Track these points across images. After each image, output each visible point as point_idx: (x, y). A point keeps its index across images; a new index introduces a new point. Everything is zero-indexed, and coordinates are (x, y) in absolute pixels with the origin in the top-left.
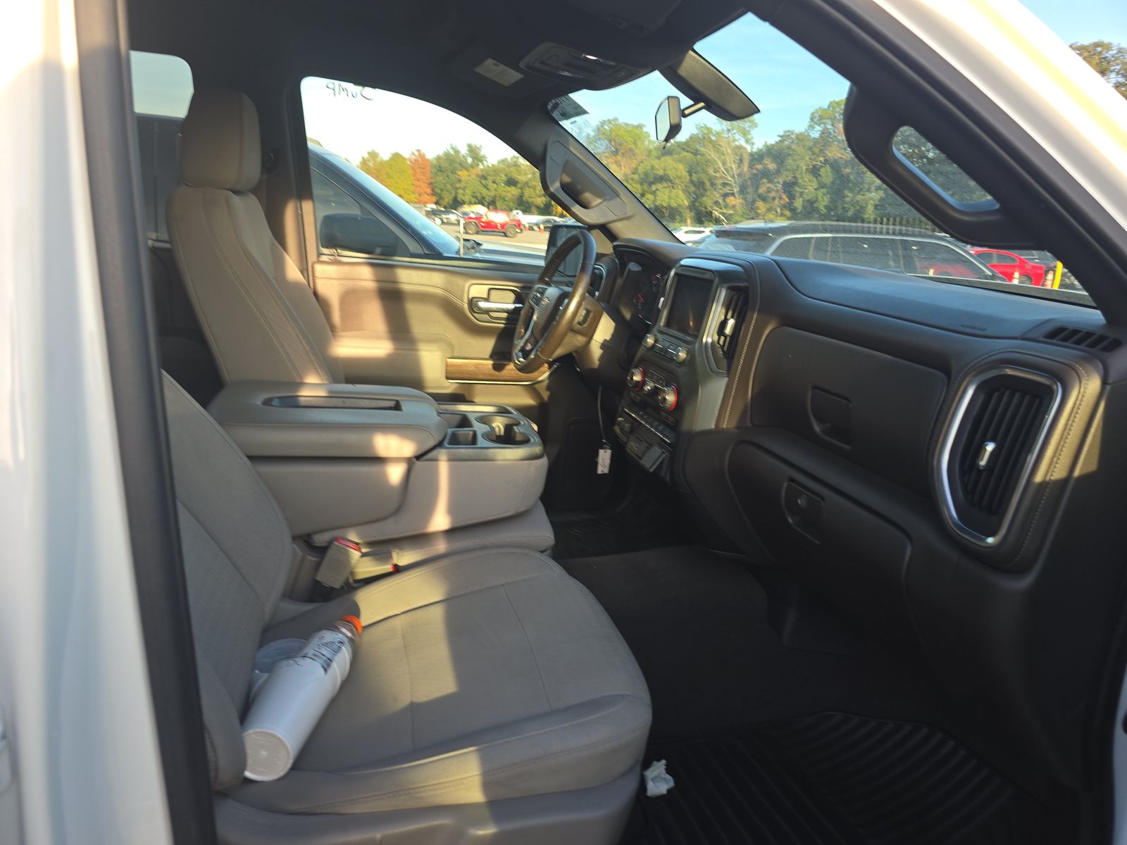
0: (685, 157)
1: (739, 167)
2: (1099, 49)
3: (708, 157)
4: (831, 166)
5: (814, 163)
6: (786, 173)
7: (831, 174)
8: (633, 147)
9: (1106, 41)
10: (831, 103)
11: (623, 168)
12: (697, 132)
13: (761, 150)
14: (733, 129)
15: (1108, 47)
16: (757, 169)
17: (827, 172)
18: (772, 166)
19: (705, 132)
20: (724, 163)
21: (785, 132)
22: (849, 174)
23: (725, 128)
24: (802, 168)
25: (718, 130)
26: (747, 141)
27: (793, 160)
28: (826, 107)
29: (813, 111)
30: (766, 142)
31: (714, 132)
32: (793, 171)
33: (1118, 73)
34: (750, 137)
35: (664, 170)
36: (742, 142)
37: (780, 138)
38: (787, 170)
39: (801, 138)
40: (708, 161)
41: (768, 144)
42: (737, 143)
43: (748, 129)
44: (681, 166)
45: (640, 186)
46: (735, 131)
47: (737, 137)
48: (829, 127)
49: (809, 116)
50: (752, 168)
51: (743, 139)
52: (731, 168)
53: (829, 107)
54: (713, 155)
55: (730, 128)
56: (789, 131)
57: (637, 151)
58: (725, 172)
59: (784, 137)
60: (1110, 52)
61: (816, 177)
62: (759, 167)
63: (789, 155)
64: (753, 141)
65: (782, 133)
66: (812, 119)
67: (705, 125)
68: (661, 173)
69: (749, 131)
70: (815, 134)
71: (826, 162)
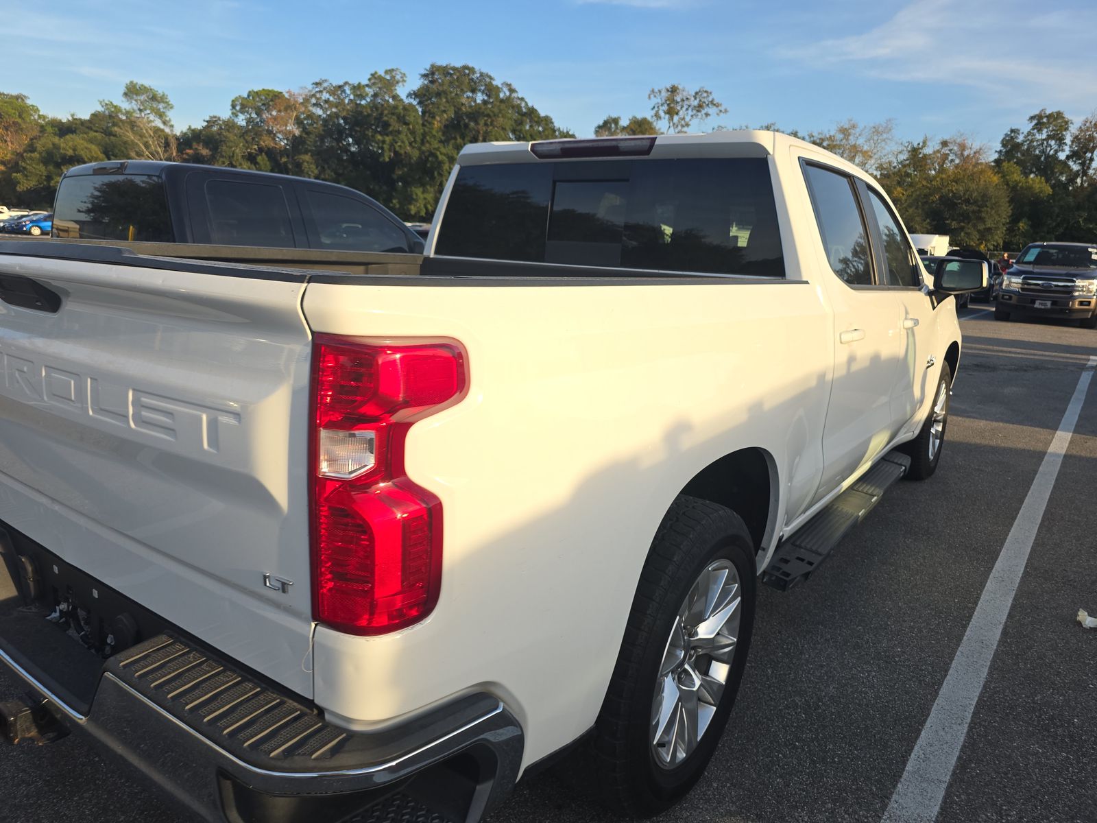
0: (95, 137)
1: (166, 151)
2: (467, 71)
3: (125, 139)
4: (266, 153)
5: (249, 150)
6: (221, 159)
7: (268, 163)
8: (20, 121)
9: (470, 65)
10: (250, 92)
11: (9, 144)
12: (103, 110)
13: (186, 134)
14: (145, 110)
15: (472, 70)
16: (187, 154)
17: (263, 160)
18: (205, 152)
19: (113, 110)
20: (147, 145)
21: (211, 117)
22: (285, 163)
23: (136, 108)
24: (237, 155)
25: (128, 109)
26: (164, 123)
27: (227, 146)
28: (246, 96)
29: (234, 99)
30: (190, 127)
31: (124, 111)
32: (230, 157)
33: (483, 92)
34: (167, 119)
35: (74, 150)
36: (158, 123)
37: (206, 124)
38: (222, 156)
39: (230, 125)
40: (125, 143)
41: (193, 127)
42: (153, 124)
43: (162, 110)
44: (93, 147)
45: (44, 168)
46: (148, 111)
47: (152, 117)
48: (254, 115)
49: (230, 103)
50: (182, 154)
51: (160, 120)
52: (158, 153)
53: (249, 96)
54: (131, 136)
55: (142, 108)
56: (215, 117)
57: (24, 126)
58: (150, 156)
59: (211, 122)
60: (475, 75)
61: (255, 165)
62: (190, 152)
63: (221, 141)
64: (172, 123)
65: (208, 119)
66: (233, 106)
67: (111, 103)
68: (70, 152)
69: (164, 112)
70: (241, 120)
71: (261, 150)
